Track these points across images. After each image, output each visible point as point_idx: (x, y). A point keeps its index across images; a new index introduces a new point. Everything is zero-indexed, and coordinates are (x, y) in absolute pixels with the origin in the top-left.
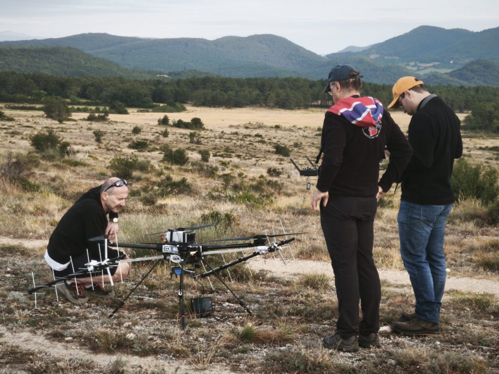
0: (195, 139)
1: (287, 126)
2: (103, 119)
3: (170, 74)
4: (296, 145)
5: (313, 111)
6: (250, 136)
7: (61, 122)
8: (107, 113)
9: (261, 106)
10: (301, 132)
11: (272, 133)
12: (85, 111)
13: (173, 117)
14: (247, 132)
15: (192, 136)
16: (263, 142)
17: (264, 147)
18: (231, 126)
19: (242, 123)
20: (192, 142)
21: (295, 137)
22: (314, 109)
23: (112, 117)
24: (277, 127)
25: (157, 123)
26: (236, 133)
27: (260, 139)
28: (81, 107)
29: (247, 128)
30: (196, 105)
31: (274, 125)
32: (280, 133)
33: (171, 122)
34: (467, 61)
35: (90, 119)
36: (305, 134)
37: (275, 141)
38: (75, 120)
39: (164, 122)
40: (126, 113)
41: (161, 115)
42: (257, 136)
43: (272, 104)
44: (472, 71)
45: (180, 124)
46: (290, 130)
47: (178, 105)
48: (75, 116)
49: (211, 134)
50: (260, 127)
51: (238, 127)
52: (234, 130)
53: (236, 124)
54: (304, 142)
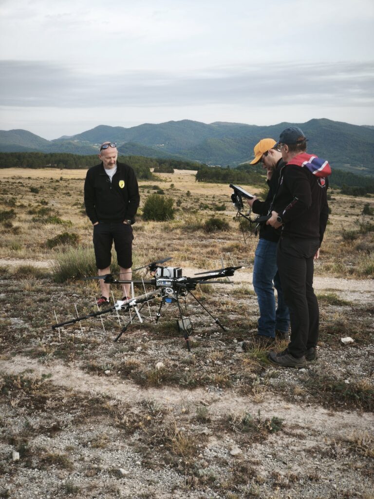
1: (34, 177)
4: (41, 187)
5: (47, 170)
9: (19, 167)
10: (42, 180)
11: (27, 181)
14: (14, 181)
16: (24, 186)
17: (24, 189)
19: (10, 176)
21: (40, 183)
24: (29, 178)
26: (8, 182)
27: (21, 184)
29: (13, 179)
31: (27, 177)
32: (31, 181)
34: (123, 143)
36: (45, 181)
37: (29, 185)
42: (19, 183)
43: (25, 166)
44: (126, 148)
46: (36, 179)
50: (20, 178)
51: (8, 178)
52: (7, 180)
53: (7, 176)
54: (45, 185)
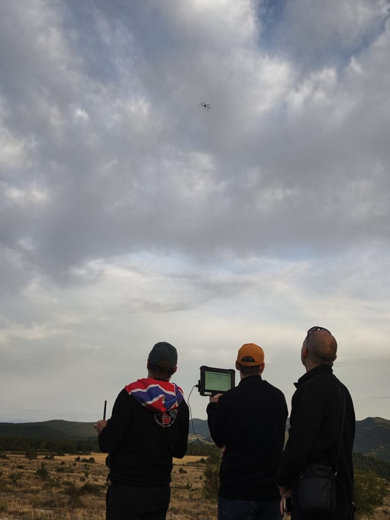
0: (87, 467)
2: (52, 458)
3: (88, 438)
7: (30, 460)
8: (53, 456)
13: (82, 457)
15: (86, 465)
20: (85, 468)
23: (56, 457)
25: (74, 460)
28: (44, 453)
30: (95, 452)
33: (81, 460)
35: (46, 458)
38: (38, 459)
39: (78, 459)
40: (64, 456)
41: (77, 457)
45: (84, 460)
47: (88, 452)
48: (39, 457)
49: (96, 465)
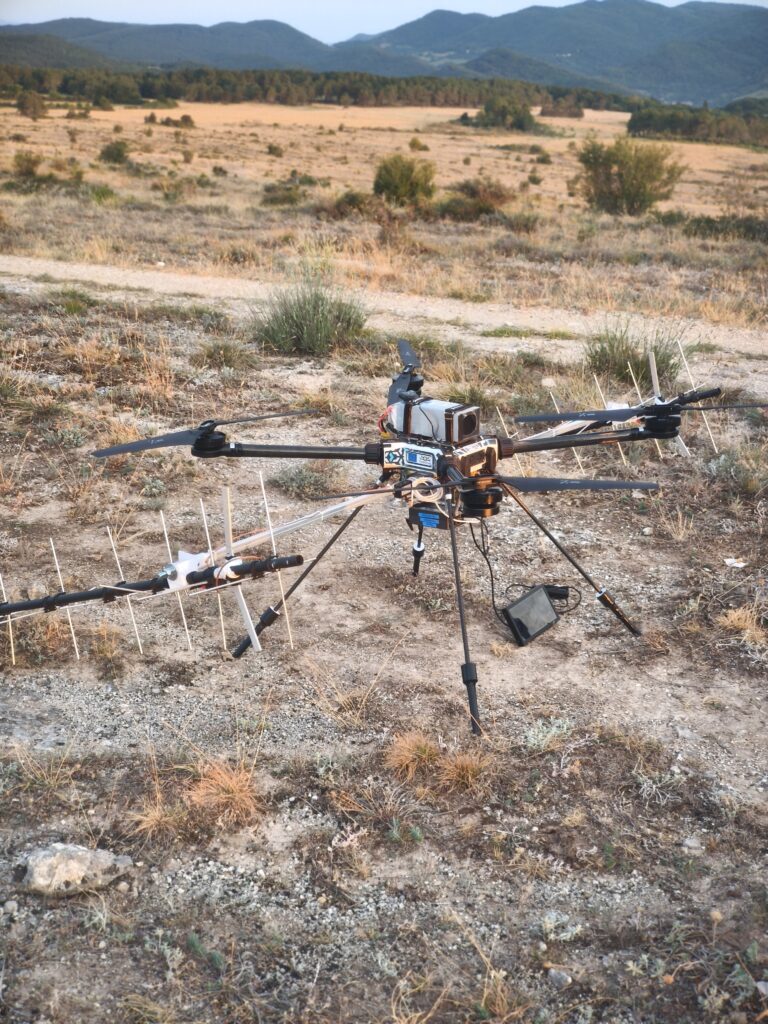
0: (181, 138)
1: (287, 124)
2: (84, 116)
3: (162, 66)
5: (316, 108)
6: (244, 135)
7: (34, 119)
8: (88, 110)
11: (270, 131)
12: (65, 107)
13: (161, 114)
14: (243, 130)
15: (177, 134)
16: (257, 141)
17: (257, 147)
18: (226, 125)
19: (238, 121)
20: (177, 142)
21: (294, 136)
22: (318, 105)
23: (94, 114)
24: (276, 125)
25: (143, 121)
27: (253, 138)
28: (61, 103)
29: (242, 126)
30: (188, 100)
31: (272, 122)
32: (278, 132)
33: (158, 120)
34: (484, 50)
35: (70, 116)
36: (306, 132)
37: (270, 140)
38: (51, 118)
39: (151, 119)
40: (110, 109)
41: (147, 112)
42: (252, 135)
43: (272, 99)
44: (490, 62)
45: (167, 122)
46: (290, 129)
47: (170, 100)
48: (52, 113)
49: (201, 133)
50: (257, 125)
51: (232, 125)
